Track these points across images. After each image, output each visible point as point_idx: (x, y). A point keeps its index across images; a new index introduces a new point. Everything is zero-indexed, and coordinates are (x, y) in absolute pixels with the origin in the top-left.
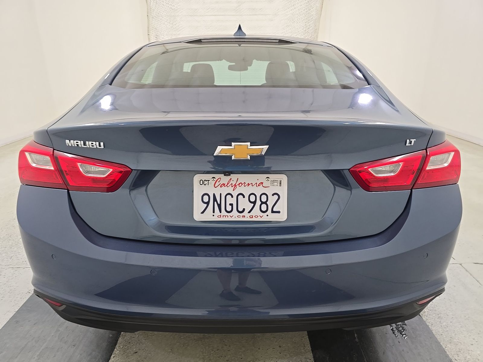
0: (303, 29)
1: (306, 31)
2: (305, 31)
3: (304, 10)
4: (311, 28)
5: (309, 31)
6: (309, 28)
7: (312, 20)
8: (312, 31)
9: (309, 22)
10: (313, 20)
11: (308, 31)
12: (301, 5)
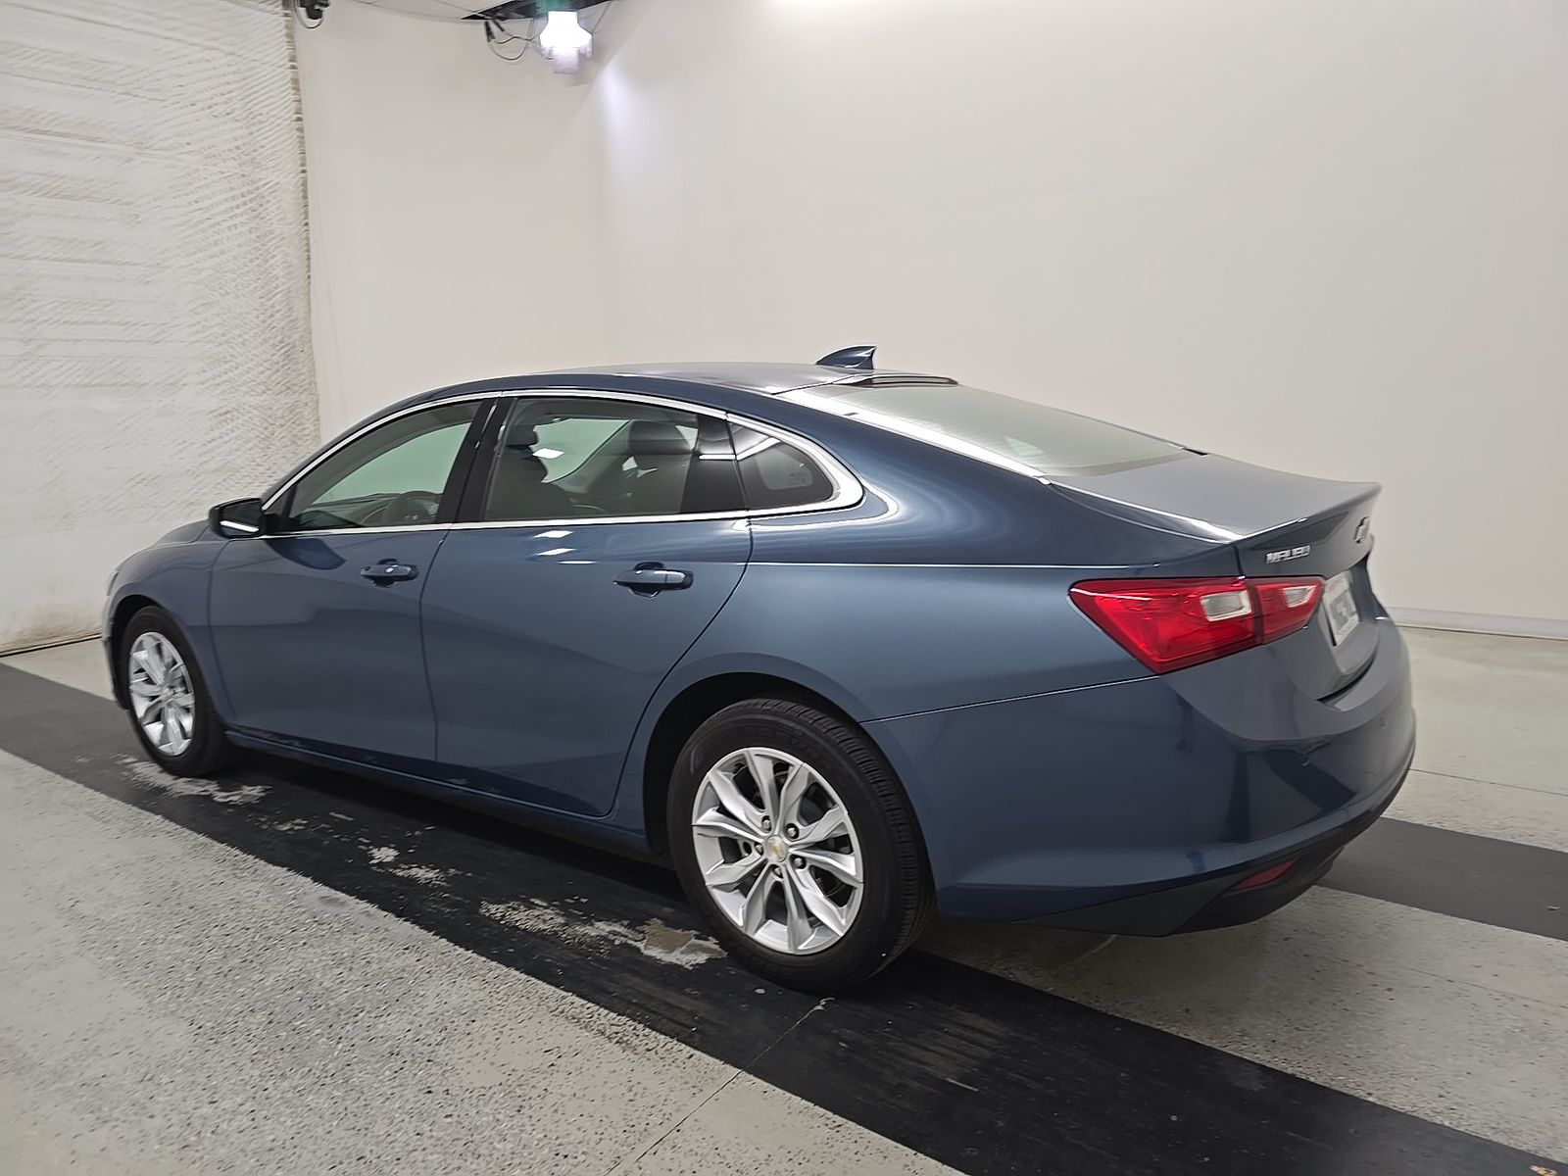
0: (257, 317)
1: (267, 324)
2: (264, 322)
3: (252, 261)
4: (278, 315)
5: (274, 324)
6: (272, 316)
7: (277, 291)
8: (283, 323)
9: (269, 296)
10: (281, 291)
11: (270, 324)
12: (240, 245)
